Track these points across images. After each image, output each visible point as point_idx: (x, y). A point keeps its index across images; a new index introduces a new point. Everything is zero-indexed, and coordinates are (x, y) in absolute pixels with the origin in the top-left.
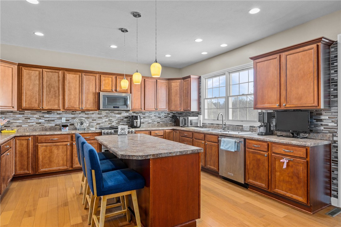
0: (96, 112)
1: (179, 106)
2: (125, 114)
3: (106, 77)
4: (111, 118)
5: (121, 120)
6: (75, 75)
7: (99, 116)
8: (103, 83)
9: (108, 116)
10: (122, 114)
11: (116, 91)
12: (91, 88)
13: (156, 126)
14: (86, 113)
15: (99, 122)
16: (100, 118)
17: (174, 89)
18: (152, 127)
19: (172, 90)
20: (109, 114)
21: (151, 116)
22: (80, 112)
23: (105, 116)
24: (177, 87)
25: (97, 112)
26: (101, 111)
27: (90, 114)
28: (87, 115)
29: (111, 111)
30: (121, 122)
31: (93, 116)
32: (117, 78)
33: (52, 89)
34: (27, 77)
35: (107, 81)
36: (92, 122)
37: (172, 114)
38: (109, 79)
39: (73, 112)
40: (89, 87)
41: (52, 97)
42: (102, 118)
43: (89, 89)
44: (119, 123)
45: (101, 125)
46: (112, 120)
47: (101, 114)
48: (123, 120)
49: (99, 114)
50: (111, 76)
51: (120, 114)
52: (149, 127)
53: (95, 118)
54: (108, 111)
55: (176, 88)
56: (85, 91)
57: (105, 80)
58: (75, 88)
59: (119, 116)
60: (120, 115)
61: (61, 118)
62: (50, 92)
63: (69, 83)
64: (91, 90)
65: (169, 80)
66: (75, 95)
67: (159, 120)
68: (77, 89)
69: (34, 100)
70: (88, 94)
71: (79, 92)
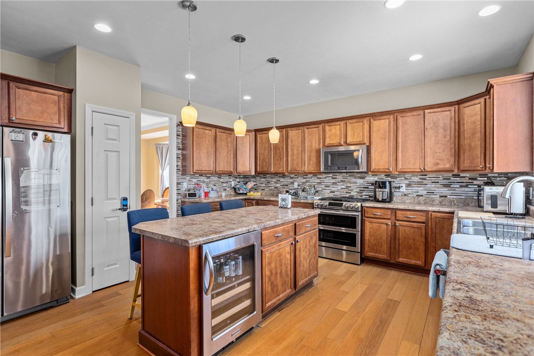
0: (329, 175)
1: (479, 160)
2: (372, 178)
3: (332, 126)
4: (349, 185)
5: (364, 188)
6: (297, 131)
7: (333, 181)
8: (327, 135)
9: (345, 181)
10: (366, 178)
11: (346, 143)
12: (314, 145)
13: (437, 202)
14: (318, 177)
15: (333, 189)
16: (334, 183)
17: (469, 121)
18: (425, 204)
19: (464, 124)
20: (347, 179)
21: (425, 182)
22: (312, 175)
23: (341, 181)
24: (475, 115)
25: (331, 176)
26: (336, 174)
27: (323, 178)
28: (319, 180)
29: (349, 174)
30: (364, 190)
31: (327, 180)
32: (348, 123)
33: (278, 151)
35: (333, 131)
36: (325, 189)
37: (486, 179)
38: (335, 128)
39: (304, 175)
40: (312, 144)
41: (278, 160)
42: (338, 184)
43: (311, 146)
44: (362, 193)
45: (336, 193)
46: (350, 187)
47: (336, 178)
48: (368, 188)
49: (333, 178)
50: (339, 123)
51: (363, 178)
52: (419, 204)
53: (328, 184)
54: (345, 174)
55: (473, 119)
56: (308, 149)
57: (330, 130)
58: (298, 147)
59: (360, 181)
60: (363, 180)
61: (293, 183)
62: (276, 154)
63: (292, 141)
64: (314, 147)
65: (459, 103)
66: (298, 154)
67: (445, 191)
68: (300, 149)
69: (265, 164)
70: (310, 152)
71: (302, 151)
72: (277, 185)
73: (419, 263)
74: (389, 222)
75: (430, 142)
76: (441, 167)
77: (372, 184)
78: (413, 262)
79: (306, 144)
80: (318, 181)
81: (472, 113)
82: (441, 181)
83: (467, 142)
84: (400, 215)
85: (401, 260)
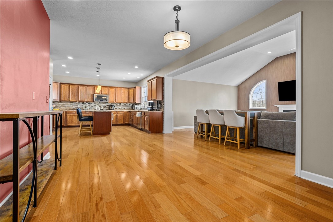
0: (92, 103)
2: (107, 104)
5: (105, 107)
6: (83, 87)
7: (95, 104)
8: (95, 90)
9: (99, 105)
10: (105, 104)
11: (102, 93)
15: (94, 107)
19: (129, 93)
22: (86, 103)
23: (97, 105)
29: (100, 103)
32: (102, 88)
34: (63, 88)
36: (91, 107)
39: (82, 103)
41: (73, 96)
46: (101, 106)
54: (98, 103)
61: (77, 105)
62: (72, 94)
63: (80, 90)
64: (90, 93)
65: (129, 88)
66: (83, 95)
67: (125, 107)
68: (84, 93)
69: (66, 97)
70: (89, 95)
71: (85, 94)
72: (69, 106)
73: (122, 123)
74: (116, 114)
75: (123, 96)
76: (125, 102)
77: (108, 106)
78: (121, 123)
79: (87, 92)
80: (89, 104)
81: (131, 91)
82: (124, 105)
83: (130, 97)
84: (118, 113)
85: (119, 123)
